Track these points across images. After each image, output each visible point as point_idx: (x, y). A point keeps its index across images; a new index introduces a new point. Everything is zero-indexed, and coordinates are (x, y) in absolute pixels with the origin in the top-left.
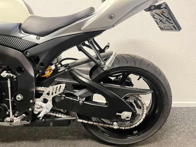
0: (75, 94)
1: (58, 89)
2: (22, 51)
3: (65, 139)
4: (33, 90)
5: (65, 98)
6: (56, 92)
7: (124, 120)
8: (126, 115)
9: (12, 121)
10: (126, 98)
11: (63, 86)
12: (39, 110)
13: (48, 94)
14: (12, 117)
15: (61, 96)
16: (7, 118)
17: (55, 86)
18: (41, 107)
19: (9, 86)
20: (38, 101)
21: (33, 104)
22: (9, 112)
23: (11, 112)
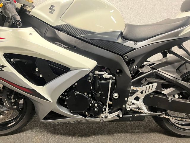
0: (163, 92)
1: (151, 88)
2: (122, 56)
4: (129, 89)
5: (154, 96)
6: (148, 91)
9: (106, 117)
11: (155, 85)
12: (131, 107)
13: (142, 93)
14: (107, 113)
15: (150, 94)
16: (102, 115)
17: (148, 86)
18: (133, 104)
19: (110, 86)
20: (131, 99)
21: (127, 101)
22: (105, 109)
23: (107, 109)
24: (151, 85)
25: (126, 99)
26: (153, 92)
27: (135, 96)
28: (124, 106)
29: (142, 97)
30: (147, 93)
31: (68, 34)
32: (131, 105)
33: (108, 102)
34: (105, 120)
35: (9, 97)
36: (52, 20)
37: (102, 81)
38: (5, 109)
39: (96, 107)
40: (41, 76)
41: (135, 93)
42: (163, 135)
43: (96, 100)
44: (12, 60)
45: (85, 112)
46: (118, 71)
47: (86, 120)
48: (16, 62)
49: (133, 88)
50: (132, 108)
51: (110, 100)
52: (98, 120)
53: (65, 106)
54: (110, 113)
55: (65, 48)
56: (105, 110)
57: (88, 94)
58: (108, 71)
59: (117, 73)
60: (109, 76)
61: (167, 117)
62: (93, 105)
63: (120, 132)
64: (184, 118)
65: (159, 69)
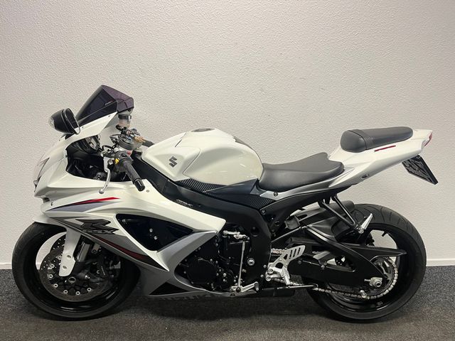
0: (314, 257)
1: (297, 251)
2: (259, 210)
3: (282, 315)
4: (269, 253)
5: (302, 262)
6: (294, 256)
7: (373, 287)
8: (376, 280)
9: (238, 291)
10: (373, 261)
11: (303, 248)
12: (272, 276)
13: (285, 258)
14: (239, 286)
15: (298, 259)
16: (234, 288)
17: (293, 249)
18: (275, 273)
19: (243, 249)
20: (272, 267)
21: (267, 269)
22: (237, 280)
23: (240, 280)
24: (297, 248)
25: (265, 266)
26: (301, 256)
27: (277, 261)
28: (262, 276)
29: (286, 263)
30: (292, 258)
31: (192, 190)
32: (271, 274)
33: (242, 270)
34: (237, 294)
35: (107, 263)
36: (173, 174)
37: (233, 243)
38: (99, 279)
39: (224, 278)
40: (156, 238)
41: (277, 257)
42: (324, 318)
43: (224, 268)
44: (124, 221)
45: (210, 284)
46: (254, 228)
47: (212, 294)
48: (128, 222)
49: (274, 251)
50: (274, 278)
51: (243, 267)
52: (228, 295)
53: (185, 276)
54: (243, 285)
55: (187, 206)
56: (237, 282)
57: (214, 260)
58: (241, 228)
59: (252, 231)
60: (241, 236)
61: (323, 290)
62: (221, 275)
63: (260, 313)
64: (348, 293)
65: (310, 225)
